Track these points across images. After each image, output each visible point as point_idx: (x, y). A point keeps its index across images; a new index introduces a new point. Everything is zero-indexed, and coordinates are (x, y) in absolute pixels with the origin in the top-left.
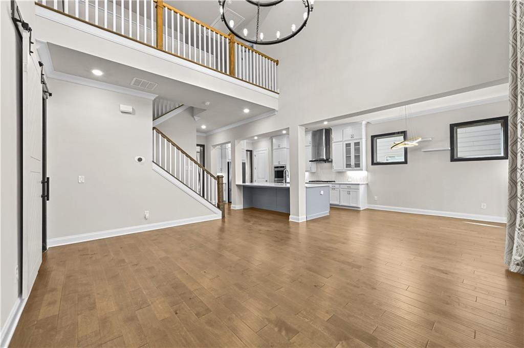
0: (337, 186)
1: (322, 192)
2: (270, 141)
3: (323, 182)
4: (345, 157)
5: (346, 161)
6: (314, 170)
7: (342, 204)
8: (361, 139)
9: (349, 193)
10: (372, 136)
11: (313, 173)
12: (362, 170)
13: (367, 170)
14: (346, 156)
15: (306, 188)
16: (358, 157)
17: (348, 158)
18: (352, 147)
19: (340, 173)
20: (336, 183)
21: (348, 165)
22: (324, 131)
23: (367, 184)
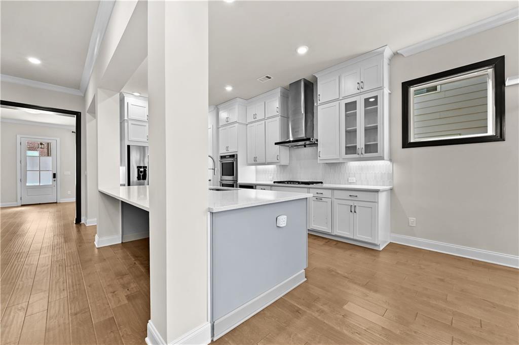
0: (327, 193)
1: (283, 221)
2: (215, 112)
3: (299, 183)
4: (344, 133)
5: (346, 142)
6: (284, 161)
7: (338, 232)
8: (381, 88)
9: (353, 210)
10: (403, 84)
11: (283, 167)
12: (382, 158)
13: (391, 160)
14: (347, 132)
15: (212, 213)
16: (372, 131)
17: (351, 134)
18: (360, 109)
19: (333, 165)
20: (324, 185)
21: (351, 149)
22: (302, 83)
23: (391, 189)
